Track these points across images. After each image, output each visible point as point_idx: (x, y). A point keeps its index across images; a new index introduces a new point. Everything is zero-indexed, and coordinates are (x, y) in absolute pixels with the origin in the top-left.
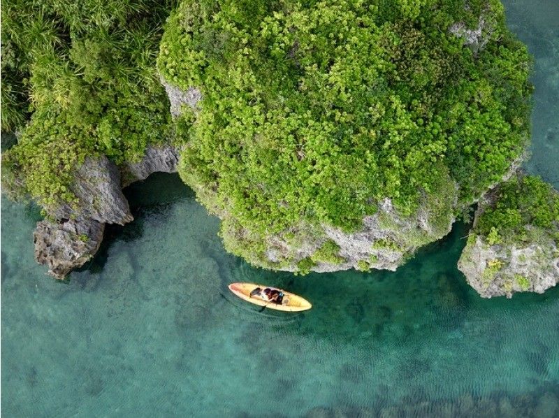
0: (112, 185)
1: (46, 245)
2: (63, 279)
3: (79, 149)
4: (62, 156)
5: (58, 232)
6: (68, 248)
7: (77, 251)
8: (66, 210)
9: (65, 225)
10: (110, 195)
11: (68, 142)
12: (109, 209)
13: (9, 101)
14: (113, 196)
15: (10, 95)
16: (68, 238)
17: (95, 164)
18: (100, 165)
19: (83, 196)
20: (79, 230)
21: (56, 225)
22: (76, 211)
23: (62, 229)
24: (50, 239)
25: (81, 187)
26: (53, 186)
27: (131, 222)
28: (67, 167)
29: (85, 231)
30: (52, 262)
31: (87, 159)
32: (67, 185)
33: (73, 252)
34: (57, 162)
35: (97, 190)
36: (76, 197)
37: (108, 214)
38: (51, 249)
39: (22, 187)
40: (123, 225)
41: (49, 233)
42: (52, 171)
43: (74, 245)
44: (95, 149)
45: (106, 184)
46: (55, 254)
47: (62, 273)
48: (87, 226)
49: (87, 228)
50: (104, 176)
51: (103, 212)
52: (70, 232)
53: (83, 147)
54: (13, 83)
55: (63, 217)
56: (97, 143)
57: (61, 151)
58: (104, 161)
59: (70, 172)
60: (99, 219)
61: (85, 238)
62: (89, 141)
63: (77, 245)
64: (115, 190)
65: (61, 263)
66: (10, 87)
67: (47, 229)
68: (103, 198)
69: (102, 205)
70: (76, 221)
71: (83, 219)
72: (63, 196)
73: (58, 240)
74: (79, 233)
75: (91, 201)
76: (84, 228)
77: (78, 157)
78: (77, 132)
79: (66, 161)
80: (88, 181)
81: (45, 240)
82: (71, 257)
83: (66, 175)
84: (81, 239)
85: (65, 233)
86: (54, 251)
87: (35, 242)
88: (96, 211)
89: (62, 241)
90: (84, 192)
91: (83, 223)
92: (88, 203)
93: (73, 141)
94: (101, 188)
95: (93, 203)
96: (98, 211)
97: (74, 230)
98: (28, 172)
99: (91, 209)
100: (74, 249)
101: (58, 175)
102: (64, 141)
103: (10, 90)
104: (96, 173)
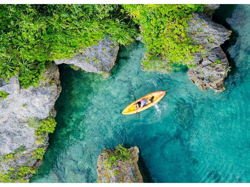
0: (210, 24)
1: (201, 80)
2: (225, 90)
3: (181, 21)
4: (175, 31)
5: (203, 69)
6: (215, 73)
7: (221, 71)
8: (199, 56)
9: (203, 63)
10: (213, 30)
11: (172, 22)
12: (218, 37)
13: (123, 27)
14: (215, 29)
15: (121, 23)
16: (211, 68)
17: (194, 21)
18: (196, 20)
19: (201, 42)
20: (212, 60)
21: (198, 67)
22: (204, 52)
23: (204, 66)
24: (201, 76)
25: (197, 39)
26: (184, 50)
27: (231, 33)
28: (183, 35)
29: (215, 58)
30: (211, 85)
31: (188, 22)
32: (190, 44)
33: (219, 73)
34: (176, 37)
35: (205, 33)
36: (198, 45)
37: (219, 40)
38: (207, 80)
39: (169, 63)
40: (229, 39)
41: (198, 73)
42: (178, 44)
43: (216, 69)
44: (188, 14)
45: (207, 26)
46: (210, 81)
47: (222, 87)
48: (214, 54)
49: (215, 55)
50: (203, 23)
51: (216, 41)
52: (208, 65)
53: (181, 18)
54: (117, 17)
55: (200, 60)
56: (185, 10)
57: (173, 30)
58: (196, 16)
59: (186, 37)
60: (217, 46)
61: (219, 62)
62: (181, 12)
63: (218, 68)
64: (213, 25)
65: (217, 82)
66: (117, 20)
67: (195, 72)
68: (211, 35)
69: (213, 38)
70: (207, 57)
71: (209, 53)
72: (193, 51)
73: (206, 73)
74: (213, 61)
75: (207, 41)
76: (213, 57)
77: (183, 26)
78: (171, 13)
79: (180, 33)
80: (197, 33)
81: (199, 78)
82: (220, 76)
83: (186, 39)
84: (218, 63)
85: (207, 67)
86: (208, 80)
87: (194, 83)
88: (213, 44)
89: (209, 72)
90: (200, 39)
91: (210, 55)
92: (206, 43)
93: (174, 20)
94: (206, 31)
95: (209, 41)
96: (214, 42)
97: (210, 62)
98: (166, 54)
99: (210, 45)
100: (219, 71)
101: (182, 43)
102: (170, 24)
103: (119, 21)
104: (198, 25)
